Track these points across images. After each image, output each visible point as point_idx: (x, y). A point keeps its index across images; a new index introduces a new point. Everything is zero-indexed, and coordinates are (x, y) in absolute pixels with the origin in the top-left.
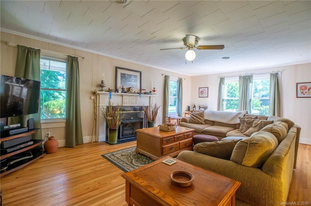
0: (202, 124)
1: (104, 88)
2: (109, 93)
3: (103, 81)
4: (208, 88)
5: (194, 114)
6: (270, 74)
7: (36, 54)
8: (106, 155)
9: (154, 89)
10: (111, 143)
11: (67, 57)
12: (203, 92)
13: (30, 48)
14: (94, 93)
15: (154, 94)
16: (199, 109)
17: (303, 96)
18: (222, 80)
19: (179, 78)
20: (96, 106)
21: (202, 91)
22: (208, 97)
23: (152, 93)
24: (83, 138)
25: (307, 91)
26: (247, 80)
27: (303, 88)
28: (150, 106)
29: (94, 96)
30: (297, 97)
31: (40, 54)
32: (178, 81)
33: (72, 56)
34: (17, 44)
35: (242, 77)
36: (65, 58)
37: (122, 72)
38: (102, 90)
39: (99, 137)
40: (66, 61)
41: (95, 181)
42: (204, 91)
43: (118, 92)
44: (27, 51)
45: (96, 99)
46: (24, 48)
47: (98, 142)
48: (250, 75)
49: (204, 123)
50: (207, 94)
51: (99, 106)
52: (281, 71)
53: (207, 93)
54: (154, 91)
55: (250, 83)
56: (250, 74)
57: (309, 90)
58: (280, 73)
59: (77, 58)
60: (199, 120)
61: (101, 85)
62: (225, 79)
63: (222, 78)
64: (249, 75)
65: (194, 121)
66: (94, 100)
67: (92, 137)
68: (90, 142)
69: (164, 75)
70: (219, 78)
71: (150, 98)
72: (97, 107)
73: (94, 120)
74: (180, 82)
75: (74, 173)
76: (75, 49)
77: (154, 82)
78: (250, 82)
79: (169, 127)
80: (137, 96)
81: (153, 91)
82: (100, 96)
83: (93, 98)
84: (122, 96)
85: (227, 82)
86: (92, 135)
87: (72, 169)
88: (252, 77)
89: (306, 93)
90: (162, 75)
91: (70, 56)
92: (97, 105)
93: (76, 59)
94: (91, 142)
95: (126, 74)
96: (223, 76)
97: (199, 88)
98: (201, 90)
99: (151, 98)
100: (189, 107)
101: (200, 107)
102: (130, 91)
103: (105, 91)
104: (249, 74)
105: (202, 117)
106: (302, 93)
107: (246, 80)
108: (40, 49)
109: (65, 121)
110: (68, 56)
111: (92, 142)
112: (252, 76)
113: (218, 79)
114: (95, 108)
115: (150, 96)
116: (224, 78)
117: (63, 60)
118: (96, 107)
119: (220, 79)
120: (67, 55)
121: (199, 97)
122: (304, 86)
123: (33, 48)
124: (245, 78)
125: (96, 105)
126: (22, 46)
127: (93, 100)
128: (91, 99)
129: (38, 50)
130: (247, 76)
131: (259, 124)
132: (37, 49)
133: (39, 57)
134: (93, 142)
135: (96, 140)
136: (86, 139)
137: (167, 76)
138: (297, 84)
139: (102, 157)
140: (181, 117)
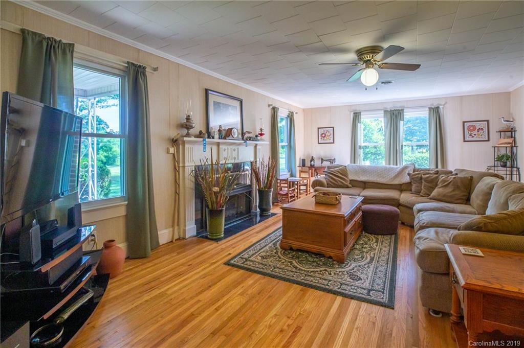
0: (348, 187)
1: (191, 130)
2: (202, 139)
3: (189, 116)
4: (333, 128)
5: (331, 171)
6: (429, 108)
7: (64, 53)
8: (232, 262)
9: (261, 130)
10: (215, 237)
11: (127, 65)
12: (325, 135)
13: (52, 38)
14: (174, 142)
15: (262, 140)
16: (322, 163)
17: (471, 139)
18: (357, 116)
19: (290, 112)
20: (179, 167)
21: (322, 134)
22: (333, 143)
23: (259, 138)
24: (159, 233)
25: (475, 132)
26: (396, 117)
27: (472, 128)
28: (256, 162)
29: (173, 147)
30: (465, 141)
31: (74, 55)
32: (289, 116)
33: (136, 63)
34: (21, 27)
35: (388, 111)
36: (121, 68)
37: (215, 100)
38: (188, 135)
39: (187, 228)
40: (121, 73)
41: (276, 315)
42: (328, 134)
43: (213, 138)
44: (45, 44)
45: (178, 152)
46: (37, 38)
47: (184, 239)
48: (400, 109)
49: (351, 186)
50: (332, 139)
51: (184, 167)
52: (442, 104)
53: (332, 136)
54: (261, 135)
55: (401, 122)
56: (400, 107)
57: (478, 132)
58: (441, 107)
59: (144, 68)
60: (344, 182)
61: (187, 125)
62: (362, 113)
63: (356, 113)
64: (398, 109)
65: (336, 183)
66: (174, 154)
67: (173, 231)
68: (170, 240)
69: (271, 107)
70: (352, 113)
71: (256, 146)
72: (181, 169)
73: (176, 195)
74: (291, 118)
75: (217, 310)
76: (139, 50)
77: (261, 119)
78: (401, 120)
79: (337, 196)
80: (240, 144)
81: (259, 134)
82: (187, 146)
83: (172, 150)
84: (218, 144)
85: (365, 119)
86: (173, 226)
87: (199, 301)
88: (403, 112)
89: (475, 135)
90: (269, 106)
91: (132, 63)
92: (181, 165)
93: (142, 70)
94: (172, 241)
95: (221, 103)
96: (358, 109)
97: (318, 128)
98: (321, 131)
99: (258, 147)
100: (304, 161)
101: (322, 159)
102: (231, 136)
103: (195, 137)
104: (398, 106)
105: (347, 177)
106: (471, 135)
107: (394, 116)
108: (74, 44)
109: (126, 203)
110: (128, 63)
111: (174, 241)
112: (403, 110)
113: (350, 114)
114: (176, 170)
115: (257, 144)
116: (360, 113)
117: (117, 72)
118: (179, 169)
119: (354, 113)
120: (127, 60)
121: (319, 143)
122: (472, 126)
123: (58, 39)
124: (393, 113)
125: (179, 164)
126: (34, 34)
127: (172, 155)
128: (168, 152)
129: (70, 44)
130: (395, 110)
131: (451, 182)
132: (66, 44)
133: (71, 63)
134: (176, 240)
135: (179, 236)
136: (164, 235)
137: (276, 108)
138: (464, 122)
139: (229, 268)
140: (296, 177)
